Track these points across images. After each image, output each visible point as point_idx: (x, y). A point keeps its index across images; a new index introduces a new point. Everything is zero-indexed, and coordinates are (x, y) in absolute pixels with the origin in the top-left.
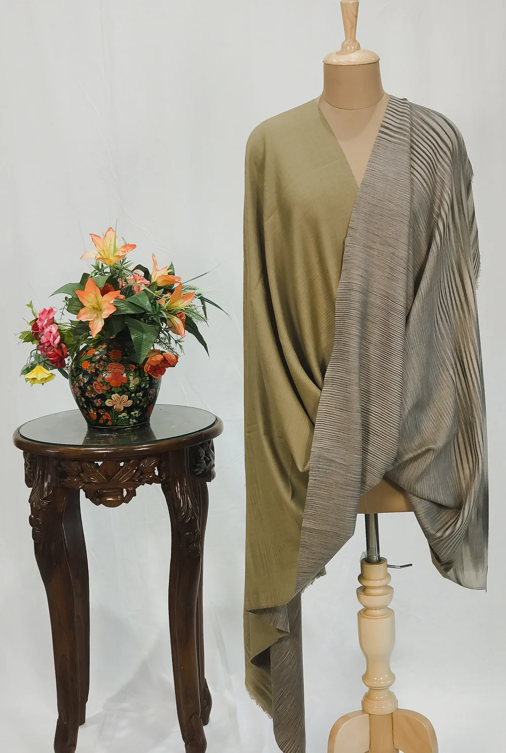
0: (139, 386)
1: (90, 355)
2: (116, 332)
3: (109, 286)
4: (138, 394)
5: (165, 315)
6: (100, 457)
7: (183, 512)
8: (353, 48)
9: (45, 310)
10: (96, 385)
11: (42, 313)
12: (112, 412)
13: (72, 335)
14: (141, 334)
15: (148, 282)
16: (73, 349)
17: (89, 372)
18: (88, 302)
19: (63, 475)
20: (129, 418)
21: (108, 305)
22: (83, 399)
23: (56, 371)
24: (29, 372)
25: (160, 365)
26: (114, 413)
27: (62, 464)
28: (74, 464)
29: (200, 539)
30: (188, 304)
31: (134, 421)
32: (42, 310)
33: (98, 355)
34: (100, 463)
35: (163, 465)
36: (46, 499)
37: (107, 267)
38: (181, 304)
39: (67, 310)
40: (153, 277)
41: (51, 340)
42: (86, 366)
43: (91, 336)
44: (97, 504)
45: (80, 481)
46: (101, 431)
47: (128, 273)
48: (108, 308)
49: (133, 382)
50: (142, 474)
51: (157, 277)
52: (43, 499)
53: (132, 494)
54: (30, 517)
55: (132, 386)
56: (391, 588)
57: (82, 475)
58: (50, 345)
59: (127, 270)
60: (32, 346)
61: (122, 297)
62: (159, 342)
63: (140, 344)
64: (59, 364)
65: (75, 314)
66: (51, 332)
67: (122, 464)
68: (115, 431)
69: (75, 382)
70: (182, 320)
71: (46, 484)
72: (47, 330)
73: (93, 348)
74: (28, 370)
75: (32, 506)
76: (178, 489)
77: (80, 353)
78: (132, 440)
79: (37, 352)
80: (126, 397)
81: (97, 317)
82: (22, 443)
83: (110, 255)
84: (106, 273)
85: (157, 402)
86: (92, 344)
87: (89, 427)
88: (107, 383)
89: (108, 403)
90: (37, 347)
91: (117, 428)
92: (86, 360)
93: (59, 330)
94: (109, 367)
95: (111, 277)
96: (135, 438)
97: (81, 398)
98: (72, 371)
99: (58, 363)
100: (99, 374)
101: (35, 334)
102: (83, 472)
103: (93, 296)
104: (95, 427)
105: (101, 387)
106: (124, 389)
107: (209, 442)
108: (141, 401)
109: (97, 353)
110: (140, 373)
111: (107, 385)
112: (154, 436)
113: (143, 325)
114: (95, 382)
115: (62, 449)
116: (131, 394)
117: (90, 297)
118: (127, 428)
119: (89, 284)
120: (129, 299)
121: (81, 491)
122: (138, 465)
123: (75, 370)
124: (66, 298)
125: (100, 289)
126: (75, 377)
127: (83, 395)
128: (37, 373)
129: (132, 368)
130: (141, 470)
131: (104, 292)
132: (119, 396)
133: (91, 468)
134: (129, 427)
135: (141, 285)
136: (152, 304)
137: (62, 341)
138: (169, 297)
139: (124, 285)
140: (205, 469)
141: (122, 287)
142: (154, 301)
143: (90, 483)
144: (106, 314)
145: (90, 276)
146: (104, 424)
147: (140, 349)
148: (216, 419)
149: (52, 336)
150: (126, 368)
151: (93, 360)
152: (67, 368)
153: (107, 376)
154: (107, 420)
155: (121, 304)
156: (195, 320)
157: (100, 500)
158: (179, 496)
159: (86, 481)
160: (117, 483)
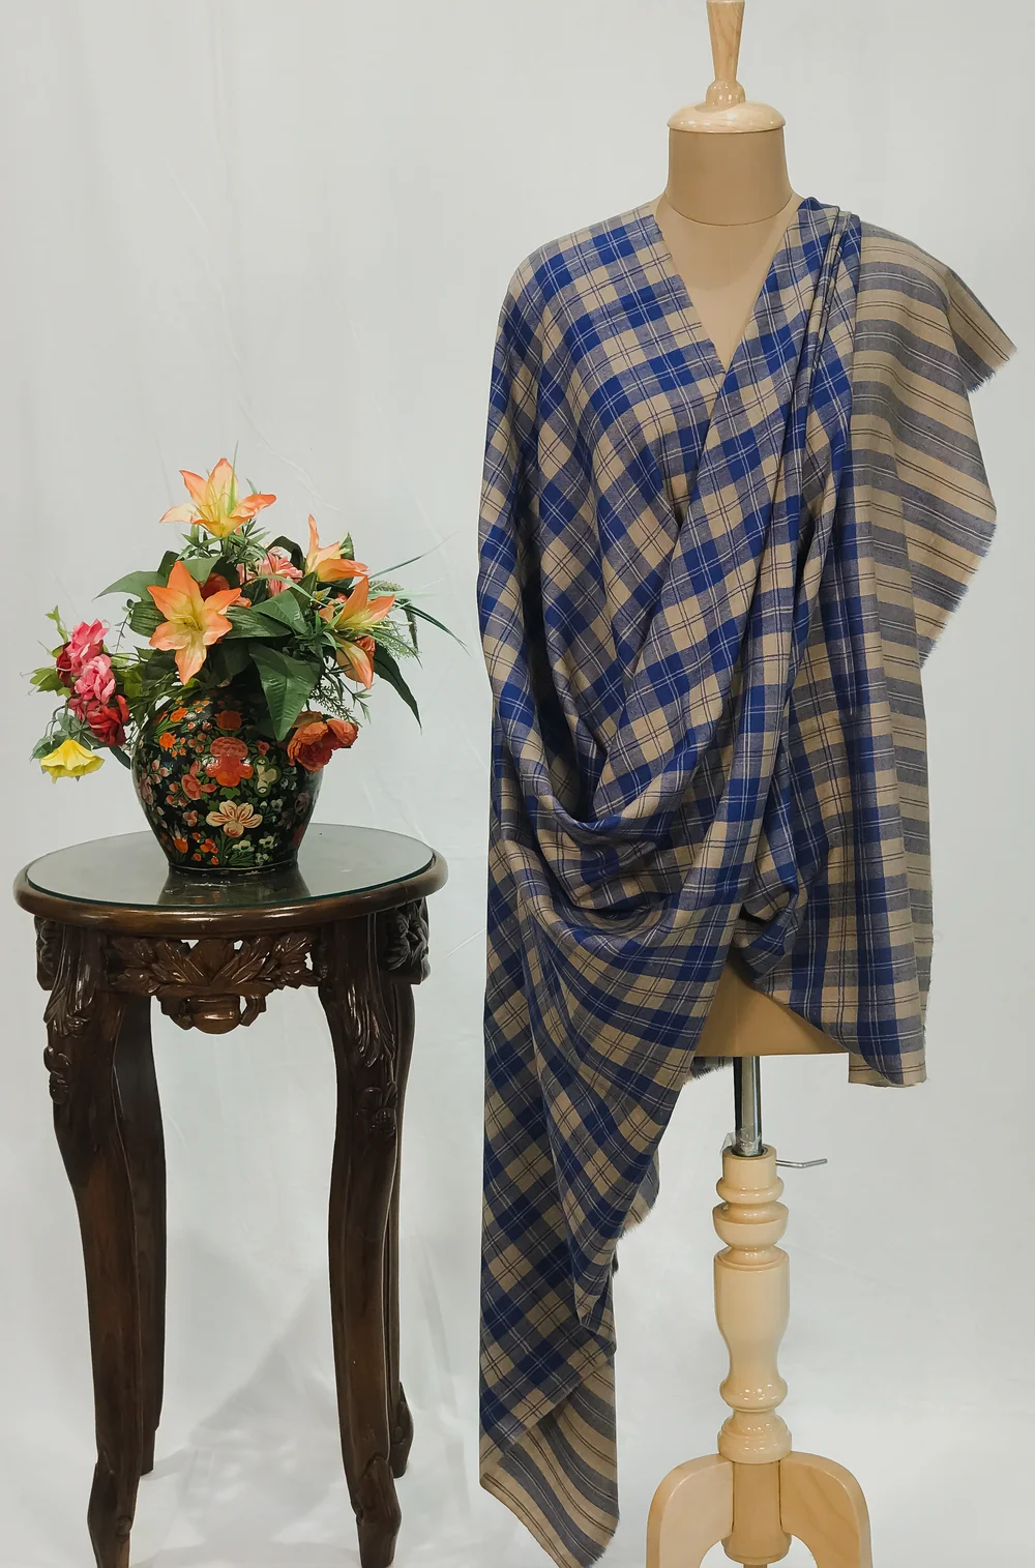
0: (275, 786)
1: (175, 719)
2: (232, 674)
3: (219, 579)
4: (273, 803)
5: (332, 642)
6: (193, 930)
7: (361, 1046)
8: (730, 97)
9: (84, 626)
10: (187, 782)
11: (79, 632)
12: (220, 838)
13: (140, 679)
14: (283, 679)
15: (299, 572)
16: (141, 708)
17: (174, 755)
18: (175, 611)
19: (115, 965)
20: (255, 852)
21: (216, 618)
22: (161, 812)
23: (105, 752)
24: (48, 753)
25: (321, 745)
26: (223, 841)
27: (114, 942)
28: (137, 944)
29: (395, 1101)
30: (380, 620)
31: (266, 857)
32: (78, 625)
33: (193, 721)
34: (192, 943)
35: (322, 949)
36: (79, 1015)
37: (213, 541)
38: (366, 620)
39: (131, 626)
40: (309, 563)
41: (96, 687)
42: (167, 742)
43: (179, 680)
44: (186, 1026)
45: (151, 978)
46: (197, 876)
47: (260, 554)
48: (215, 625)
49: (265, 778)
50: (278, 966)
51: (317, 562)
52: (75, 1015)
53: (258, 1007)
54: (46, 1052)
55: (262, 785)
56: (782, 1207)
57: (154, 966)
58: (94, 698)
59: (256, 547)
60: (58, 699)
61: (245, 602)
62: (320, 696)
63: (281, 700)
64: (112, 738)
65: (146, 635)
66: (96, 672)
67: (238, 945)
68: (224, 877)
69: (144, 775)
70: (368, 653)
71: (80, 985)
72: (89, 666)
73: (183, 706)
74: (47, 748)
75: (50, 1027)
76: (351, 999)
77: (156, 716)
78: (260, 895)
79: (66, 712)
80: (248, 807)
81: (193, 643)
82: (32, 898)
83: (222, 515)
84: (214, 551)
85: (313, 819)
86: (181, 698)
87: (173, 869)
88: (211, 779)
89: (212, 820)
90: (67, 701)
91: (227, 871)
92: (169, 730)
93: (113, 668)
94: (215, 745)
95: (221, 561)
96: (267, 893)
97: (155, 808)
98: (138, 752)
99: (111, 736)
100: (194, 760)
101: (63, 675)
102: (156, 959)
103: (184, 599)
104: (184, 867)
105: (197, 785)
106: (245, 792)
107: (419, 903)
108: (279, 817)
109: (191, 716)
110: (278, 759)
111: (210, 782)
112: (304, 889)
113: (287, 661)
114: (186, 777)
115: (115, 913)
116: (260, 802)
117: (179, 601)
118: (250, 871)
119: (176, 572)
120: (261, 608)
121: (154, 998)
122: (271, 948)
123: (145, 750)
124: (130, 602)
125: (199, 584)
126: (144, 765)
127: (160, 801)
128: (66, 754)
129: (263, 747)
130: (279, 960)
131: (208, 590)
132: (234, 806)
133: (174, 953)
134: (254, 870)
135: (286, 579)
136: (305, 617)
137: (119, 690)
138: (342, 605)
139: (249, 578)
140: (409, 959)
141: (246, 581)
142: (310, 610)
143: (172, 983)
144: (211, 636)
145: (179, 558)
146: (202, 864)
147: (279, 712)
148: (434, 856)
149: (98, 681)
150: (251, 749)
151: (184, 730)
152: (129, 745)
153: (211, 763)
154: (210, 855)
155: (242, 617)
156: (393, 653)
157: (192, 1018)
158: (355, 1013)
159: (164, 978)
160: (228, 984)
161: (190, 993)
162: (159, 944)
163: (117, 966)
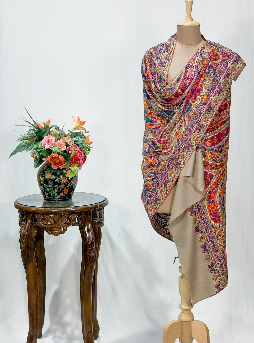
6: (52, 213)
7: (88, 239)
27: (35, 215)
28: (40, 216)
29: (95, 252)
34: (52, 216)
35: (80, 218)
36: (27, 231)
44: (49, 234)
45: (42, 223)
50: (70, 221)
53: (65, 230)
54: (20, 240)
57: (43, 220)
71: (27, 225)
75: (21, 234)
76: (86, 229)
102: (44, 219)
107: (102, 208)
112: (74, 205)
115: (35, 209)
122: (68, 217)
130: (70, 219)
133: (47, 218)
140: (99, 221)
143: (47, 224)
148: (105, 198)
157: (51, 232)
158: (87, 232)
159: (45, 223)
160: (59, 225)
161: (51, 227)
162: (44, 216)
163: (35, 220)
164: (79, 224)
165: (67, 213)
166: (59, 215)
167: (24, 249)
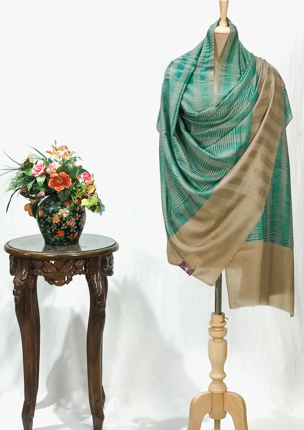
7: (97, 290)
27: (32, 262)
28: (39, 262)
35: (87, 265)
44: (51, 284)
52: (22, 281)
53: (70, 279)
54: (14, 291)
57: (43, 268)
71: (23, 273)
75: (15, 284)
76: (95, 278)
82: (9, 250)
87: (46, 243)
102: (44, 266)
130: (75, 267)
133: (49, 265)
140: (109, 269)
143: (48, 272)
157: (53, 282)
158: (95, 282)
159: (46, 271)
160: (63, 273)
161: (52, 275)
162: (44, 262)
163: (33, 268)
164: (86, 273)
165: (72, 259)
166: (63, 261)
167: (19, 302)
